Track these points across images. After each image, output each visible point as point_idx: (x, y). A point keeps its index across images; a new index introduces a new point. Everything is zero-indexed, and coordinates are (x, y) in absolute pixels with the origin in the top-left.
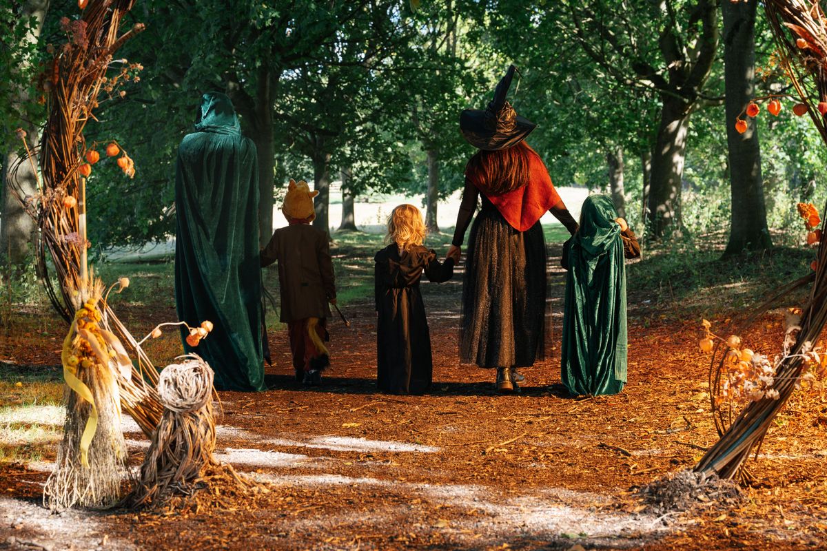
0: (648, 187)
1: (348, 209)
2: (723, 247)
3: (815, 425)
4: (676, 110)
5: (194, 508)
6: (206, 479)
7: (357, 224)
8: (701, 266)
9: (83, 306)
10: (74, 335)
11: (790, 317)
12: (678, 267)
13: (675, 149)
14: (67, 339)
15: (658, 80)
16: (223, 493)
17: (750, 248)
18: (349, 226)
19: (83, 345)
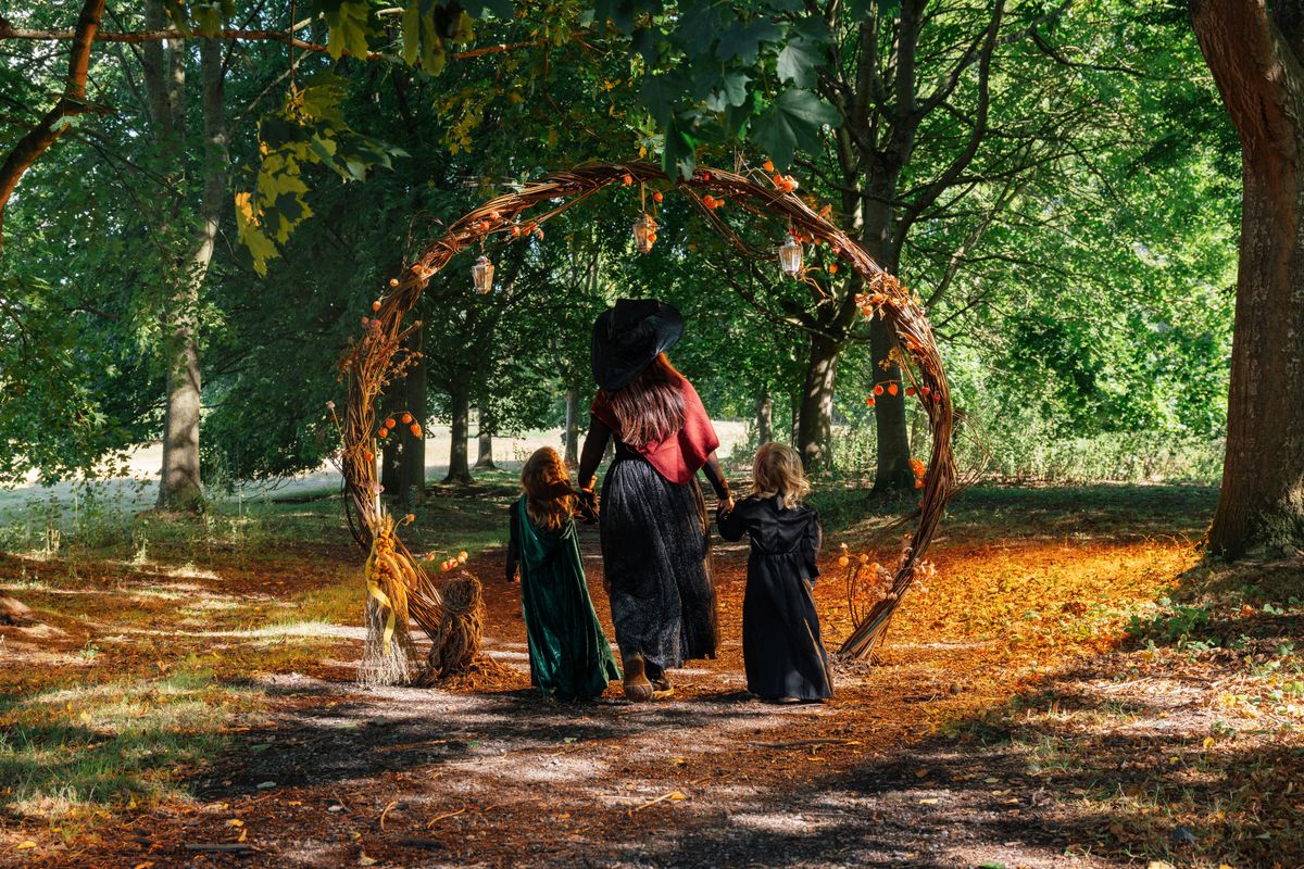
0: (797, 425)
1: (485, 448)
2: (871, 485)
3: (932, 628)
4: (826, 350)
5: (471, 684)
6: (477, 664)
7: (494, 459)
8: (848, 504)
9: (379, 536)
10: (375, 557)
11: (905, 541)
12: (827, 506)
13: (823, 391)
14: (369, 560)
15: (806, 319)
16: (489, 674)
17: (895, 487)
18: (487, 464)
19: (382, 565)
